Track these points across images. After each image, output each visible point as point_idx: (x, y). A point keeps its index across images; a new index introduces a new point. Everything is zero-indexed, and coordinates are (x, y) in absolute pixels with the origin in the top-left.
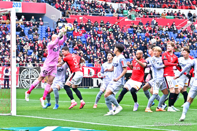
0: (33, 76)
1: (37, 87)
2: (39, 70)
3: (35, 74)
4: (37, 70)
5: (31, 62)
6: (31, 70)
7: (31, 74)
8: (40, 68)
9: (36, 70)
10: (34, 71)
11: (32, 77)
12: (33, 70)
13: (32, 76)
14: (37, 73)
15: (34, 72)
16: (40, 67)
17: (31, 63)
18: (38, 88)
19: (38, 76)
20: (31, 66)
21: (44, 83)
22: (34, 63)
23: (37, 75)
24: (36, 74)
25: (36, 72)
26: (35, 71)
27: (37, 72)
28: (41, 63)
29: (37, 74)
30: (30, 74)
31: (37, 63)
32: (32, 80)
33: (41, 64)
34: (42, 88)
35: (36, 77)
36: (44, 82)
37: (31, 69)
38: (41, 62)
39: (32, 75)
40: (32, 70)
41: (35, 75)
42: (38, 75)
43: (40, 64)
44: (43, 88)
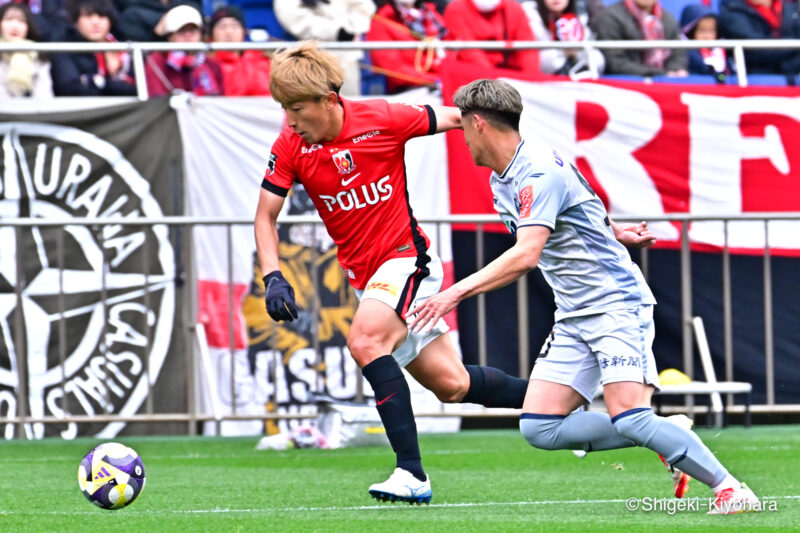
0: (60, 253)
1: (129, 412)
2: (154, 147)
3: (91, 218)
4: (127, 152)
5: (22, 28)
6: (31, 159)
7: (37, 207)
8: (172, 112)
9: (108, 151)
10: (78, 159)
11: (52, 264)
12: (70, 149)
13: (49, 246)
14: (135, 204)
15: (82, 188)
16: (179, 100)
17: (31, 36)
18: (151, 428)
19: (138, 239)
20: (28, 94)
21: (242, 356)
22: (75, 36)
23: (129, 229)
24: (114, 218)
25: (104, 184)
26: (101, 168)
27: (120, 187)
28: (195, 43)
29: (133, 218)
30: (24, 208)
31: (117, 33)
32: (46, 302)
33: (188, 53)
34: (210, 429)
35: (110, 254)
36: (246, 339)
37: (28, 141)
38: (189, 28)
39: (43, 228)
40: (52, 143)
41: (96, 231)
42: (148, 228)
43: (175, 60)
44: (230, 430)
